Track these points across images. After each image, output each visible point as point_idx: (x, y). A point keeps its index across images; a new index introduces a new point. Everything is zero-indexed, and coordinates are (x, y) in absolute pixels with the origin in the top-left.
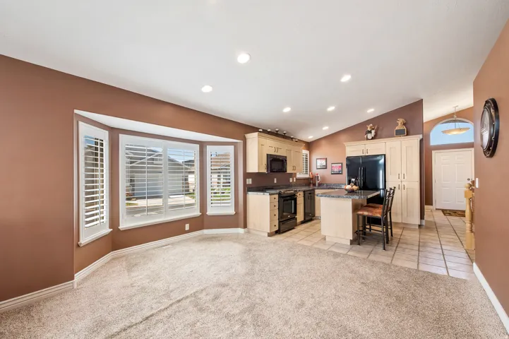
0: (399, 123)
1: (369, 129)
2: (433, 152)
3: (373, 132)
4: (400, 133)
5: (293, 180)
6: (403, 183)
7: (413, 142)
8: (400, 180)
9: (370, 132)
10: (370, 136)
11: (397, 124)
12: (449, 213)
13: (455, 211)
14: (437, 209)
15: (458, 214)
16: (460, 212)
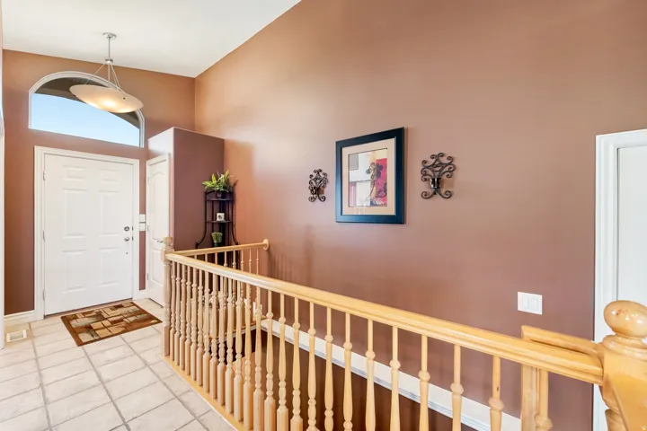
2: (39, 150)
12: (88, 328)
13: (96, 310)
14: (46, 317)
15: (114, 323)
16: (111, 313)
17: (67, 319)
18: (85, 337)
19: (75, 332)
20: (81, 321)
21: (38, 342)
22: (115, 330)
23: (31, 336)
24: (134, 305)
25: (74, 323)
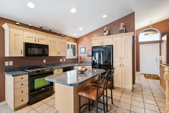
0: (121, 25)
1: (105, 30)
2: (140, 45)
3: (107, 31)
4: (121, 32)
5: (63, 60)
6: (123, 63)
7: (128, 36)
8: (121, 61)
9: (105, 32)
10: (105, 34)
11: (120, 27)
12: (148, 77)
13: (150, 75)
14: (141, 74)
15: (152, 77)
16: (152, 76)
17: (145, 75)
18: (147, 78)
19: (145, 77)
20: (147, 76)
21: (140, 76)
22: (152, 78)
23: (139, 75)
24: (158, 76)
25: (145, 76)
